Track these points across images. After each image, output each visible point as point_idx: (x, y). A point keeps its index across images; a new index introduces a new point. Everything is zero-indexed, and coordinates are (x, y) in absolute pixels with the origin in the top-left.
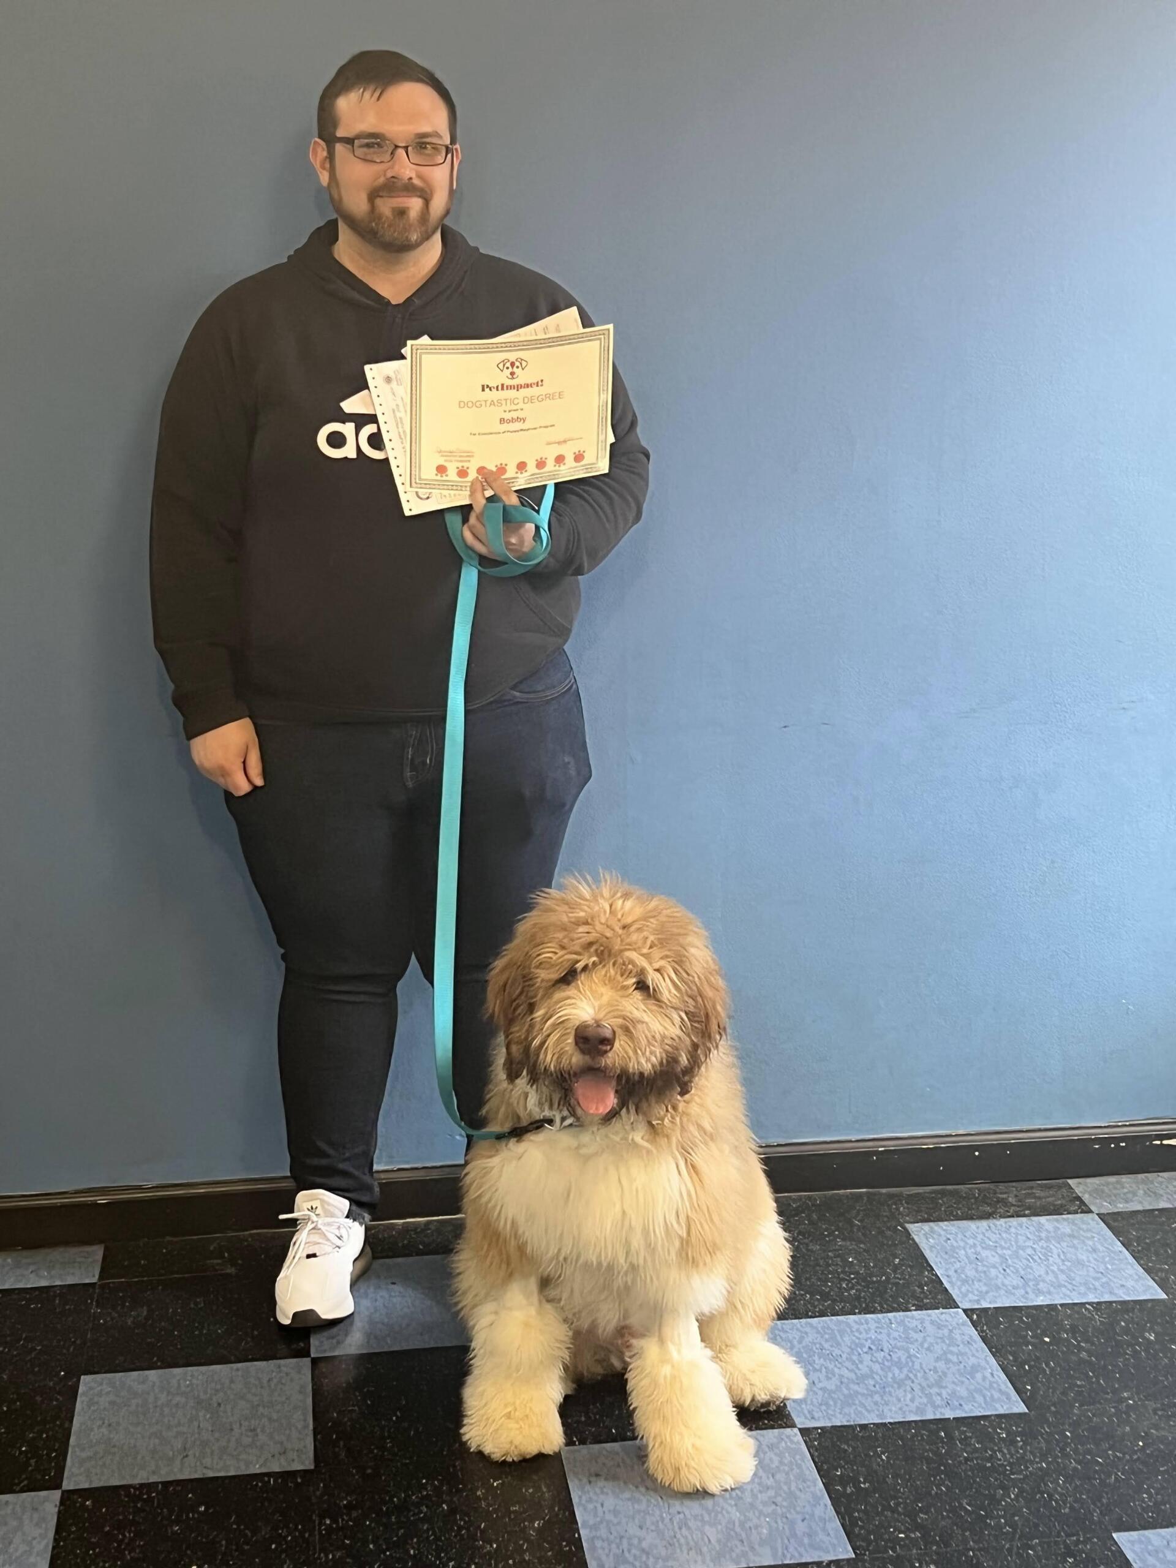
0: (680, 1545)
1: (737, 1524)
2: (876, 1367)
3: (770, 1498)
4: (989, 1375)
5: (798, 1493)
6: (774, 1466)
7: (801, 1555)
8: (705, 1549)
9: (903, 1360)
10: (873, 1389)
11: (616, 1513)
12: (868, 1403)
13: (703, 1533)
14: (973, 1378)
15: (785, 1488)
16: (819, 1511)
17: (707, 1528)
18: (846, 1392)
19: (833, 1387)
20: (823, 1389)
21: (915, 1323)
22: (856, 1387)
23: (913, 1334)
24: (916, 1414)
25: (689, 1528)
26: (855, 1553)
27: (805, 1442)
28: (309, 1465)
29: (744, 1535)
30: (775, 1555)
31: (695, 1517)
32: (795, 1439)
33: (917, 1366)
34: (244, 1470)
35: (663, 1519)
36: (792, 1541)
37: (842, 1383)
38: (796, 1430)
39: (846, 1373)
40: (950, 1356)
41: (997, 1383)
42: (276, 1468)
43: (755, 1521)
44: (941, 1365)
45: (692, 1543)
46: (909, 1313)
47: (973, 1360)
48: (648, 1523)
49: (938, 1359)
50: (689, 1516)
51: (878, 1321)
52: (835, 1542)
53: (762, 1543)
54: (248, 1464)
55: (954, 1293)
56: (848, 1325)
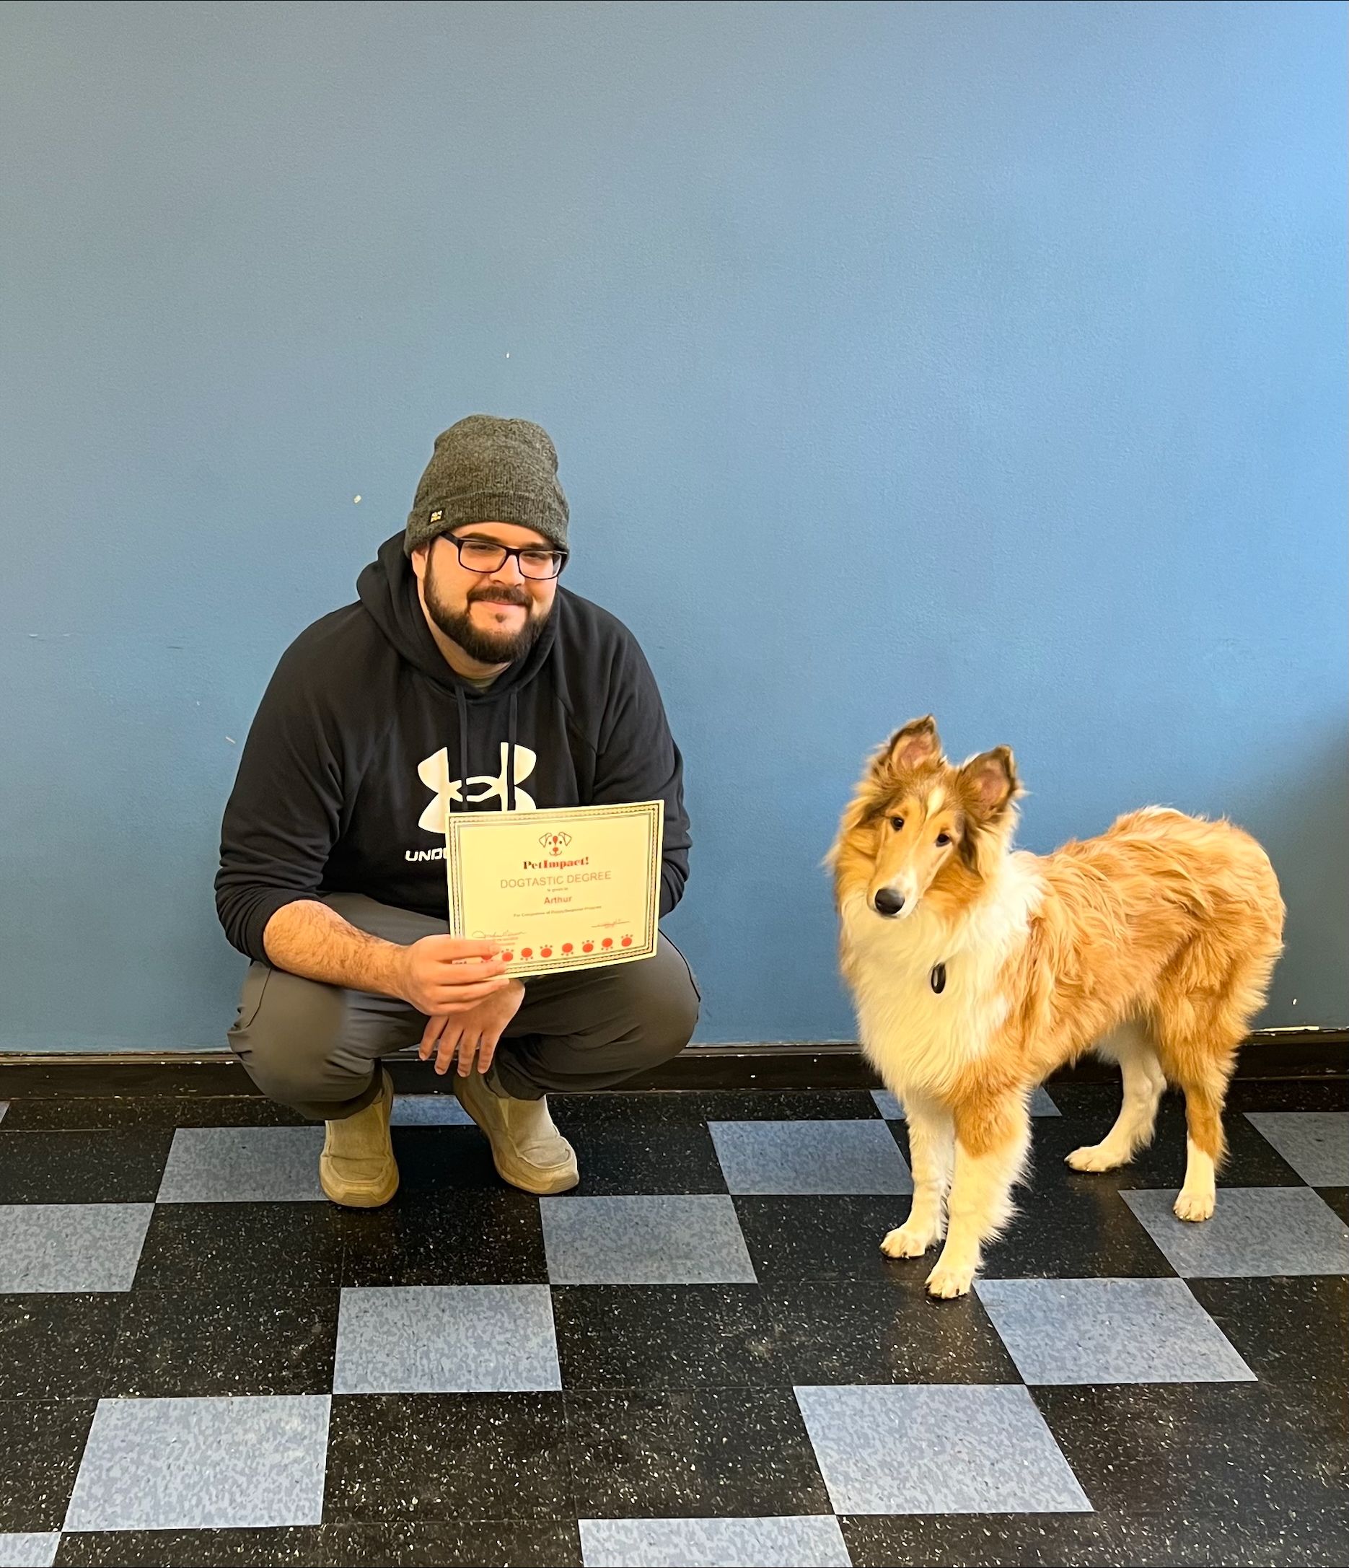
0: (417, 1372)
1: (471, 1356)
2: (637, 1240)
3: (506, 1339)
4: (733, 1251)
5: (531, 1336)
6: (518, 1313)
7: (516, 1385)
8: (435, 1376)
9: (662, 1236)
10: (627, 1256)
11: (371, 1342)
12: (620, 1270)
13: (439, 1362)
14: (720, 1252)
15: (522, 1332)
16: (544, 1352)
17: (444, 1361)
18: (602, 1257)
19: (593, 1254)
20: (584, 1254)
21: (684, 1204)
22: (613, 1255)
23: (679, 1214)
24: (657, 1279)
25: (428, 1358)
26: (563, 1387)
27: (552, 1296)
28: (127, 1287)
29: (473, 1367)
30: (493, 1386)
31: (437, 1350)
32: (544, 1294)
33: (672, 1241)
34: (71, 1289)
35: (408, 1350)
36: (513, 1374)
37: (601, 1250)
38: (548, 1287)
39: (608, 1242)
40: (705, 1234)
41: (739, 1259)
42: (98, 1289)
43: (487, 1356)
44: (695, 1241)
45: (427, 1370)
46: (682, 1197)
47: (726, 1238)
48: (395, 1353)
49: (693, 1235)
50: (431, 1349)
51: (652, 1202)
52: (549, 1377)
53: (487, 1374)
54: (76, 1284)
55: (729, 1182)
56: (625, 1204)
